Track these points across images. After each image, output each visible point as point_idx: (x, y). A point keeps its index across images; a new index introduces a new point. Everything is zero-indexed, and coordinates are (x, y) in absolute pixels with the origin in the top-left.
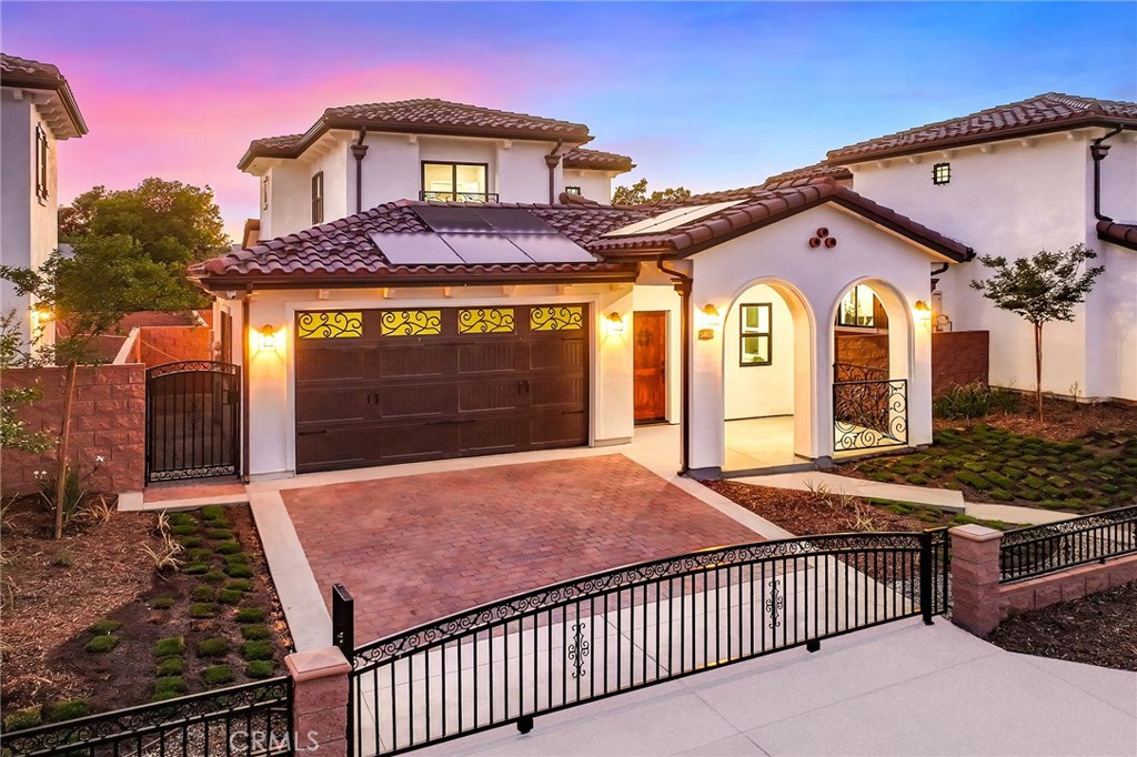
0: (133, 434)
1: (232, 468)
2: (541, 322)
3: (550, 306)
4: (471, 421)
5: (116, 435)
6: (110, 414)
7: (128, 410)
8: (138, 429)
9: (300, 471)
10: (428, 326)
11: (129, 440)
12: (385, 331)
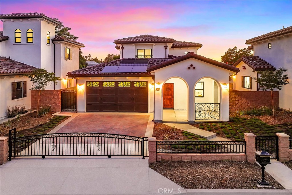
0: (59, 102)
1: (75, 110)
2: (137, 85)
3: (139, 82)
4: (121, 105)
5: (57, 102)
6: (56, 98)
7: (58, 98)
8: (60, 101)
9: (87, 111)
10: (112, 85)
11: (58, 103)
12: (103, 86)
